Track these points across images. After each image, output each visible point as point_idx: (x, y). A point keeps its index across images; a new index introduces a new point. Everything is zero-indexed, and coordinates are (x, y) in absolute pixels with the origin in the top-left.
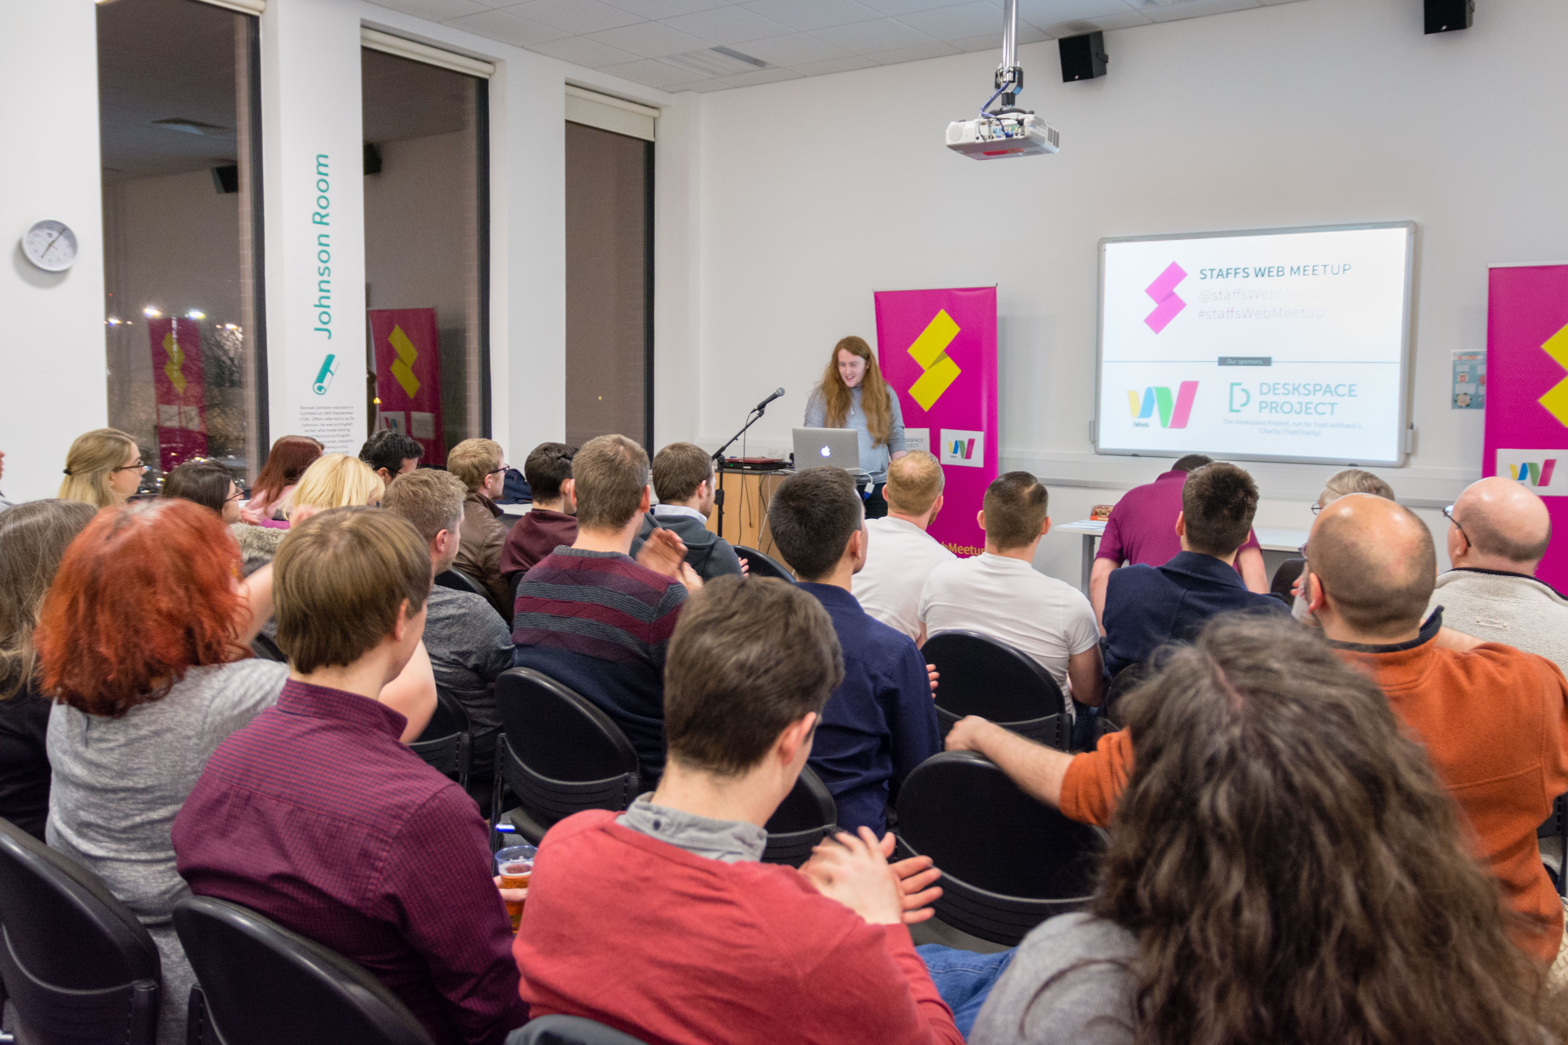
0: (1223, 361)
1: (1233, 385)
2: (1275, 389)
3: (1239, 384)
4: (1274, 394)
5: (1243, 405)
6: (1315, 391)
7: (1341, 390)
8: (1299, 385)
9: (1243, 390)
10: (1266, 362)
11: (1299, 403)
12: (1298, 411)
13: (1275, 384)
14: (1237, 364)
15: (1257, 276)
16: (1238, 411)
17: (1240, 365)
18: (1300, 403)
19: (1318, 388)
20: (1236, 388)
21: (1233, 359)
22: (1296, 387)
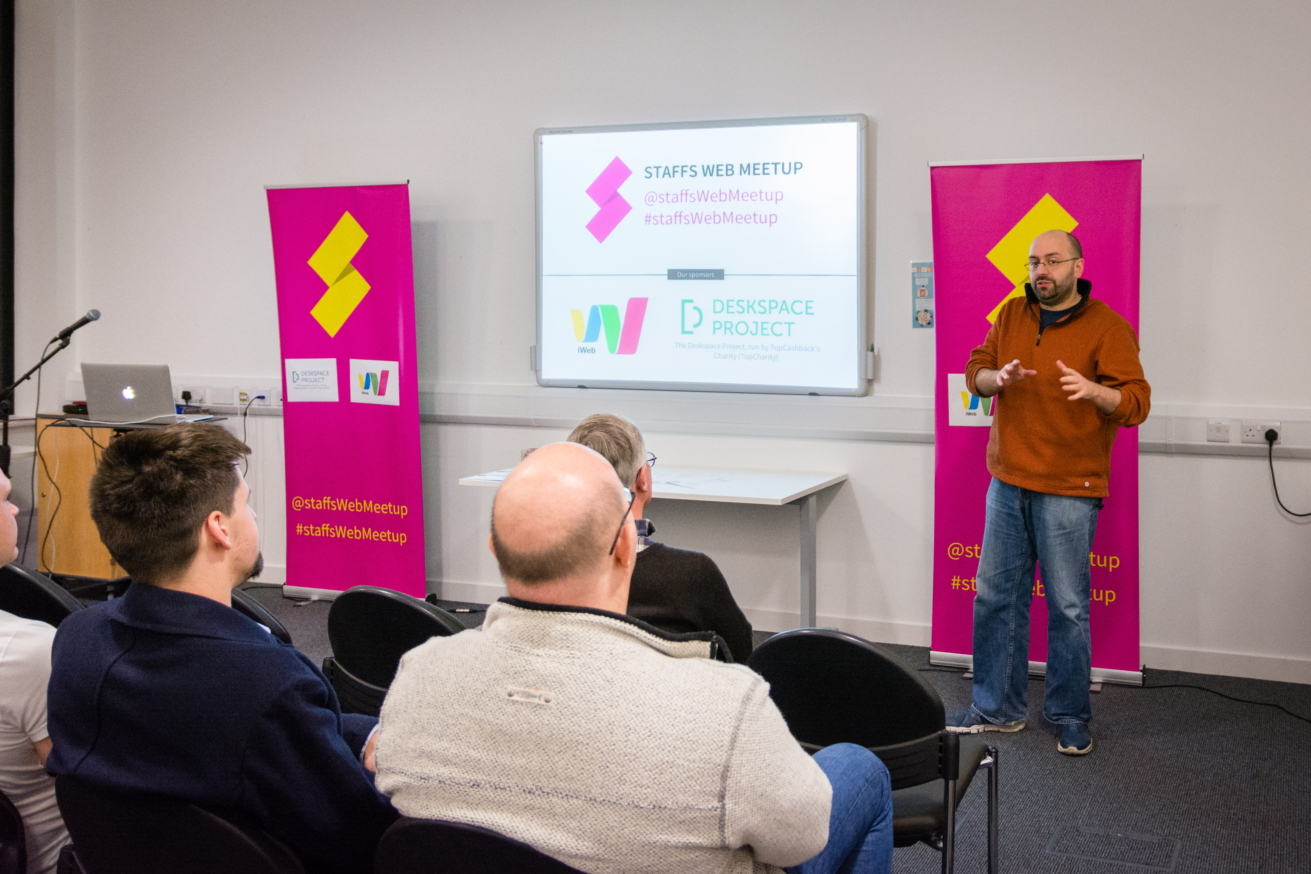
0: (673, 275)
1: (684, 302)
2: (728, 306)
3: (691, 301)
4: (728, 312)
5: (696, 326)
6: (770, 308)
7: (799, 308)
8: (755, 301)
9: (695, 308)
10: (718, 275)
11: (754, 322)
12: (754, 332)
13: (728, 301)
14: (688, 278)
15: (705, 175)
16: (691, 333)
17: (691, 278)
18: (756, 323)
19: (773, 304)
20: (687, 305)
21: (683, 271)
22: (750, 304)
